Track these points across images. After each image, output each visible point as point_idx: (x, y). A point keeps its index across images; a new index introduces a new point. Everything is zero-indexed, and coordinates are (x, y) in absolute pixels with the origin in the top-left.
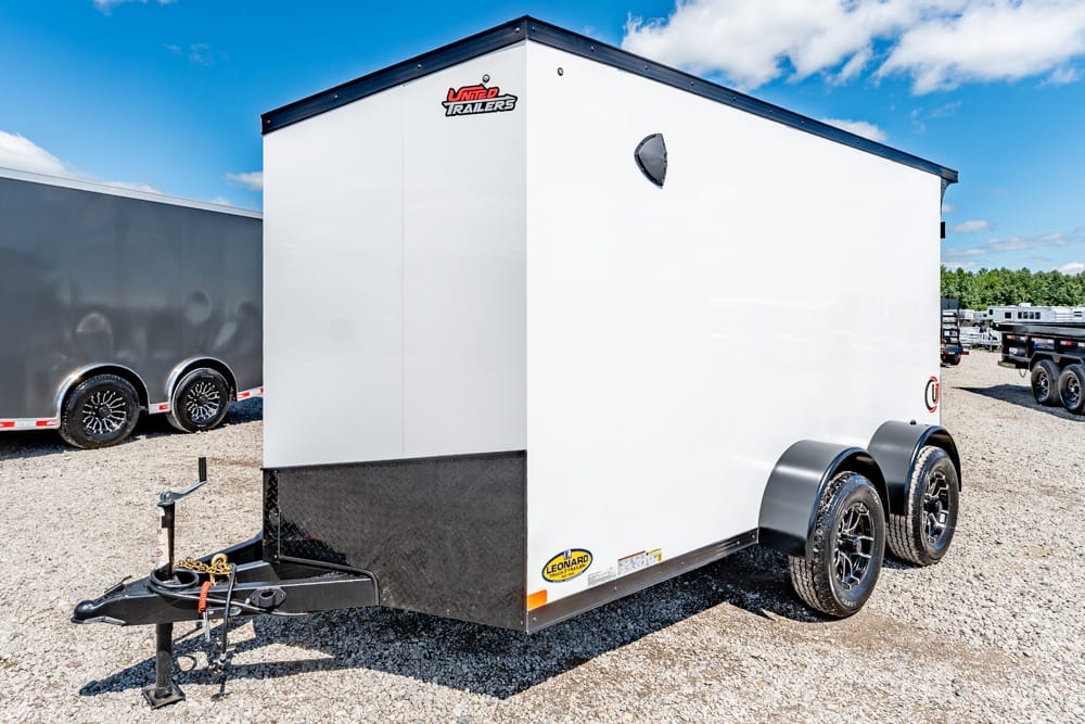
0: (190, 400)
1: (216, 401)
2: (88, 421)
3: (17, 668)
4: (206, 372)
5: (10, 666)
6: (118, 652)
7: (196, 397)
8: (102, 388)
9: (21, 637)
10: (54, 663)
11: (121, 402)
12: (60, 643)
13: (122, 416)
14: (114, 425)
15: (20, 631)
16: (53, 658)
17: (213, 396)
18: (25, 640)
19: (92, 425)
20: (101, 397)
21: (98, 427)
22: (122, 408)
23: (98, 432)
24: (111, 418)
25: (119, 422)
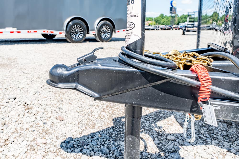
0: (101, 31)
1: (109, 33)
2: (73, 34)
3: (30, 112)
4: (106, 22)
5: (28, 109)
6: (86, 117)
7: (103, 30)
8: (77, 24)
9: (38, 94)
10: (50, 114)
11: (81, 29)
12: (55, 102)
13: (82, 34)
14: (80, 36)
15: (39, 91)
16: (50, 110)
17: (108, 31)
18: (40, 96)
19: (74, 36)
20: (76, 27)
21: (75, 37)
22: (82, 31)
23: (75, 38)
24: (79, 34)
25: (81, 36)
